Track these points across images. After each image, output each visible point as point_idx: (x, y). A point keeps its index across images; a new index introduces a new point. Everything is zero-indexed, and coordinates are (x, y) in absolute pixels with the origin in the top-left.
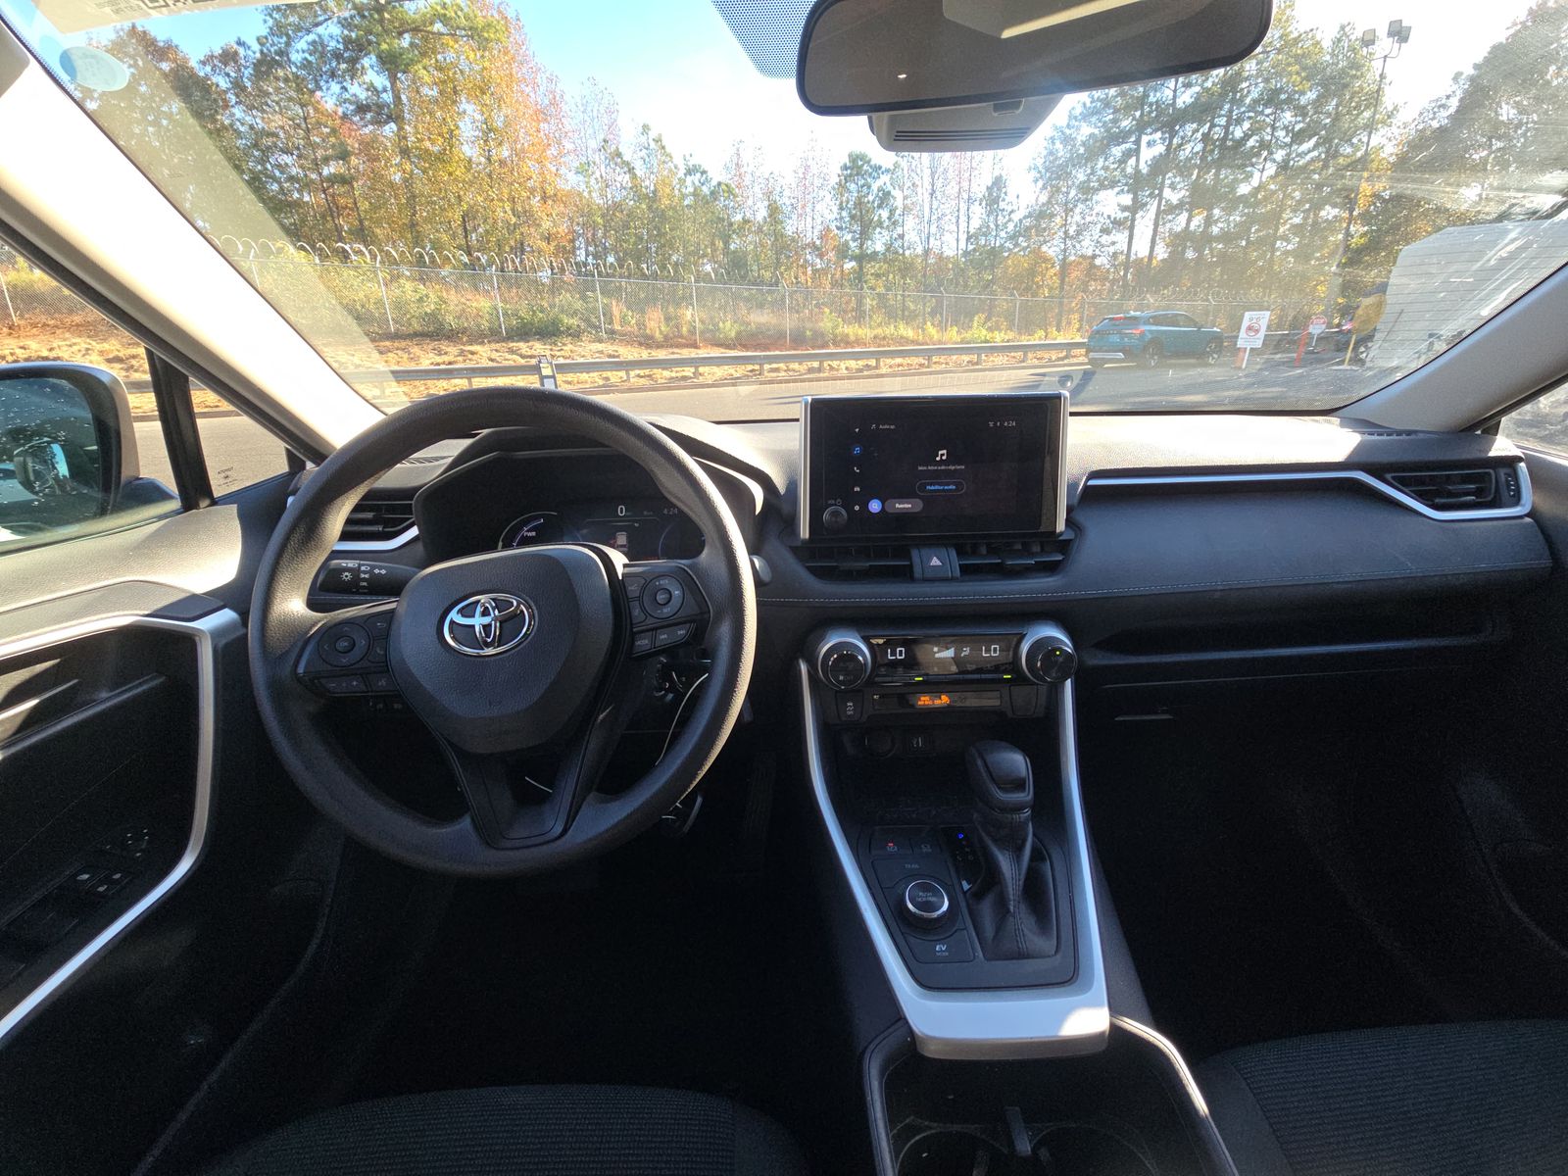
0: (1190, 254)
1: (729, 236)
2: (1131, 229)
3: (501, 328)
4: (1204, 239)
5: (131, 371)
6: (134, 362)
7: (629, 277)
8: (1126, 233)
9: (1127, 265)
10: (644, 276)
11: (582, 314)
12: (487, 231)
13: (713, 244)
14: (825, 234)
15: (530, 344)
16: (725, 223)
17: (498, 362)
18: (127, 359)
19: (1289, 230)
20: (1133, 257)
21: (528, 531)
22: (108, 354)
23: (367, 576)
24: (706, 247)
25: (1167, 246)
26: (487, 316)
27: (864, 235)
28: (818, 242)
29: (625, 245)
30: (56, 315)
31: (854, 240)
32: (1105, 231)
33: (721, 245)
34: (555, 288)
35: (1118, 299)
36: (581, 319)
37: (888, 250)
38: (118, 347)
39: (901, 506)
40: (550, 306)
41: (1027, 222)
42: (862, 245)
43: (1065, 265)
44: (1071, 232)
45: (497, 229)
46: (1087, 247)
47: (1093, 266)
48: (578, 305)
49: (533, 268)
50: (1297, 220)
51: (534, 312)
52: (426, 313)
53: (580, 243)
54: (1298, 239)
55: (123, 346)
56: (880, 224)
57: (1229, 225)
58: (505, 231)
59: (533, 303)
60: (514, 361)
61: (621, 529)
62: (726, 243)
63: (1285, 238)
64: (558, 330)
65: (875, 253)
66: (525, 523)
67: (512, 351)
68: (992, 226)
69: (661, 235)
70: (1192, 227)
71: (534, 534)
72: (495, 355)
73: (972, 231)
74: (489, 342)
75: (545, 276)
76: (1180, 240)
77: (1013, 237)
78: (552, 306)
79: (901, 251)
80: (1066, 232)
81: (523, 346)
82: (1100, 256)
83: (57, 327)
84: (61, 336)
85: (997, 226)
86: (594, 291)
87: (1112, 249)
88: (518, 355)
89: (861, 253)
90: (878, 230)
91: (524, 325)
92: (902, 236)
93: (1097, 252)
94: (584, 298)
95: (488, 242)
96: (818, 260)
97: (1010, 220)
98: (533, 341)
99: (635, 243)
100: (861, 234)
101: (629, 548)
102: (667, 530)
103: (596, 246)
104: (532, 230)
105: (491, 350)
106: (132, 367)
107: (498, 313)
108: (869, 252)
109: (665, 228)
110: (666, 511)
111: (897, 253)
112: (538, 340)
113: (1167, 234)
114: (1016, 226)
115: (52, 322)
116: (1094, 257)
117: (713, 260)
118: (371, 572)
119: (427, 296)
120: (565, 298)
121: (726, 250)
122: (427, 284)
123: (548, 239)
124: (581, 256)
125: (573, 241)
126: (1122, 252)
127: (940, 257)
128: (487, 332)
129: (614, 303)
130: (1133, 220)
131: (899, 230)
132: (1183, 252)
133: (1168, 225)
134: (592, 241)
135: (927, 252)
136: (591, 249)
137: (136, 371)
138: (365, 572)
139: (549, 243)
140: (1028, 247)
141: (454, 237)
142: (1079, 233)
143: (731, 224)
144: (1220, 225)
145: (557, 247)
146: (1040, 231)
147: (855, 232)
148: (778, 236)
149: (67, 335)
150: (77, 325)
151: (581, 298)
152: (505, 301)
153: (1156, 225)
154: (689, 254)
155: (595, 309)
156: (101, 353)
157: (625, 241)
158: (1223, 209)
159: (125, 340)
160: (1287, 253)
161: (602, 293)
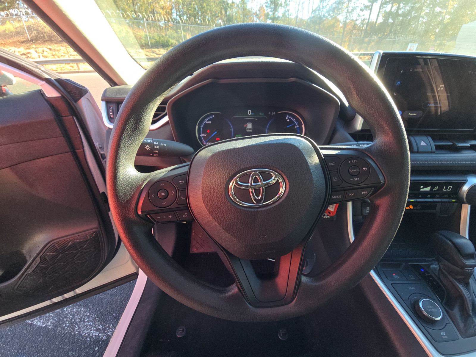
0: (391, 21)
1: (227, 9)
2: (371, 10)
3: (149, 43)
4: (397, 14)
5: (28, 58)
6: (29, 55)
7: (192, 24)
8: (369, 11)
9: (368, 24)
10: (198, 24)
11: (176, 38)
12: (141, 5)
13: (221, 12)
14: (261, 9)
15: (159, 49)
16: (226, 3)
17: (148, 56)
18: (27, 54)
19: (424, 14)
20: (370, 21)
21: (207, 121)
22: (21, 52)
23: (158, 147)
24: (219, 13)
25: (383, 17)
26: (144, 38)
27: (275, 10)
28: (258, 13)
29: (190, 12)
30: (5, 40)
31: (271, 11)
32: (362, 10)
33: (223, 12)
34: (167, 29)
35: (362, 37)
36: (176, 40)
37: (283, 16)
38: (24, 50)
39: (411, 114)
40: (165, 35)
41: (334, 6)
42: (274, 14)
43: (345, 24)
44: (350, 10)
45: (144, 4)
46: (354, 16)
47: (355, 24)
48: (175, 35)
49: (159, 20)
50: (427, 11)
51: (160, 37)
52: (122, 37)
53: (174, 11)
54: (427, 18)
55: (25, 49)
56: (281, 5)
57: (405, 10)
58: (147, 5)
59: (159, 34)
60: (154, 56)
61: (249, 121)
62: (226, 12)
63: (423, 17)
64: (168, 44)
65: (278, 17)
66: (206, 117)
67: (153, 52)
68: (321, 7)
69: (203, 8)
70: (393, 10)
71: (210, 122)
72: (148, 54)
73: (314, 9)
74: (145, 48)
75: (162, 23)
76: (388, 15)
77: (328, 12)
78: (166, 35)
79: (288, 16)
80: (348, 10)
81: (156, 50)
82: (358, 20)
83: (5, 44)
84: (6, 47)
85: (323, 6)
86: (180, 29)
87: (363, 18)
88: (155, 53)
89: (274, 17)
90: (280, 7)
91: (157, 42)
92: (288, 10)
93: (358, 19)
94: (177, 32)
95: (142, 9)
96: (258, 20)
97: (328, 4)
98: (161, 48)
99: (194, 11)
100: (274, 9)
101: (253, 130)
102: (270, 123)
103: (180, 12)
104: (157, 5)
105: (146, 52)
106: (28, 57)
107: (147, 37)
108: (276, 16)
109: (204, 5)
110: (270, 113)
111: (286, 17)
112: (162, 48)
113: (384, 12)
114: (330, 7)
115: (3, 43)
116: (357, 20)
117: (221, 19)
118: (159, 145)
119: (122, 30)
120: (170, 32)
121: (226, 16)
122: (122, 25)
123: (163, 8)
124: (174, 16)
125: (171, 9)
126: (366, 19)
127: (301, 20)
128: (144, 45)
129: (187, 34)
130: (372, 5)
131: (288, 8)
132: (388, 20)
133: (384, 9)
134: (178, 10)
135: (297, 17)
136: (178, 13)
137: (30, 58)
138: (156, 145)
139: (163, 10)
140: (333, 15)
141: (130, 7)
142: (353, 10)
143: (228, 4)
144: (402, 10)
145: (166, 12)
146: (339, 9)
147: (272, 8)
148: (244, 9)
149: (8, 47)
150: (11, 43)
151: (176, 32)
152: (149, 33)
153: (380, 8)
154: (213, 16)
155: (181, 37)
156: (19, 52)
157: (190, 10)
158: (404, 4)
159: (25, 47)
160: (423, 23)
161: (183, 30)
